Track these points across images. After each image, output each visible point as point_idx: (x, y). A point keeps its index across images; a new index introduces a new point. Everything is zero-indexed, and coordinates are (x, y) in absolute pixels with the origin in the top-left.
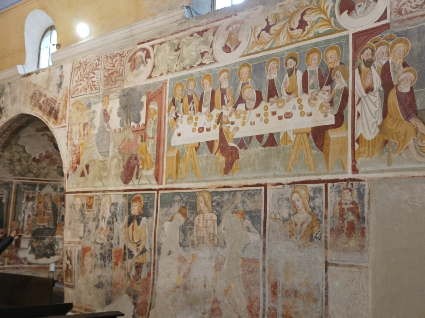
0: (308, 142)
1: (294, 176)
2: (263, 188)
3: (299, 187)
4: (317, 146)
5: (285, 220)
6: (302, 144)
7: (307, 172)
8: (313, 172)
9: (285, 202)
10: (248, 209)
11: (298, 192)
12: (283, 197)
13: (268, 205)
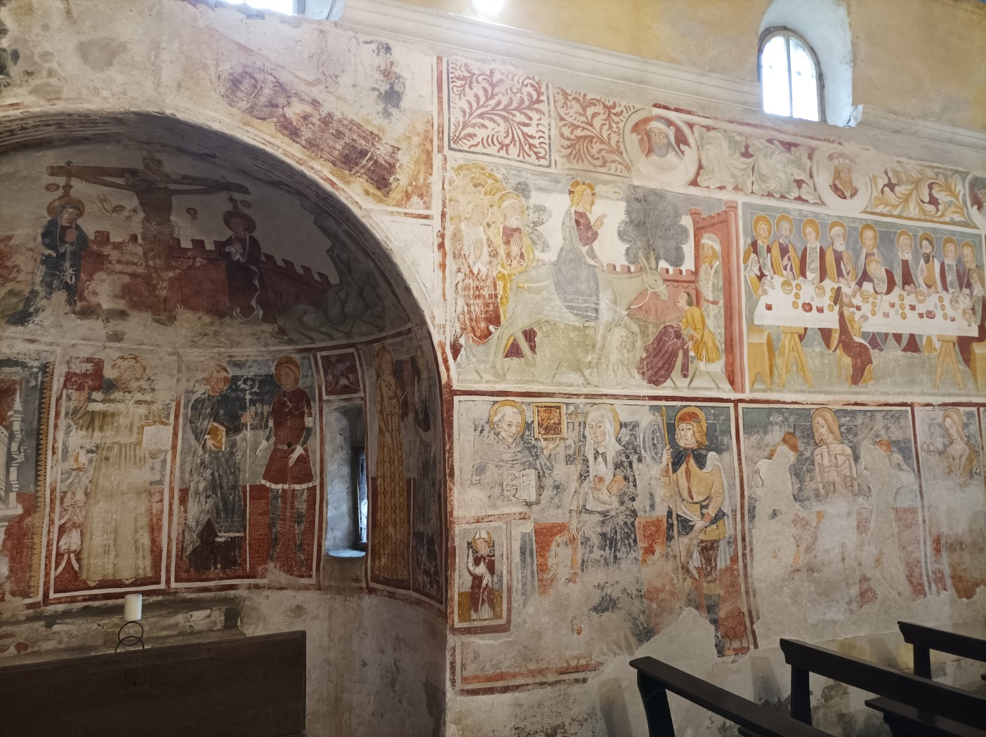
0: (955, 353)
1: (944, 395)
2: (909, 409)
3: (951, 410)
4: (964, 360)
5: (941, 453)
6: (948, 356)
7: (957, 392)
8: (963, 392)
9: (937, 428)
10: (894, 439)
11: (950, 417)
12: (935, 422)
13: (917, 432)
